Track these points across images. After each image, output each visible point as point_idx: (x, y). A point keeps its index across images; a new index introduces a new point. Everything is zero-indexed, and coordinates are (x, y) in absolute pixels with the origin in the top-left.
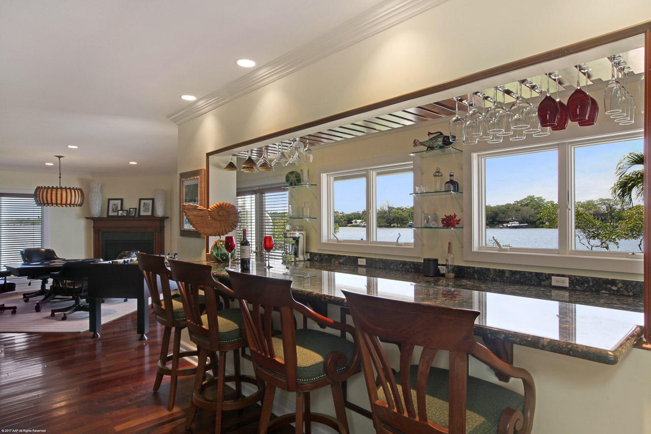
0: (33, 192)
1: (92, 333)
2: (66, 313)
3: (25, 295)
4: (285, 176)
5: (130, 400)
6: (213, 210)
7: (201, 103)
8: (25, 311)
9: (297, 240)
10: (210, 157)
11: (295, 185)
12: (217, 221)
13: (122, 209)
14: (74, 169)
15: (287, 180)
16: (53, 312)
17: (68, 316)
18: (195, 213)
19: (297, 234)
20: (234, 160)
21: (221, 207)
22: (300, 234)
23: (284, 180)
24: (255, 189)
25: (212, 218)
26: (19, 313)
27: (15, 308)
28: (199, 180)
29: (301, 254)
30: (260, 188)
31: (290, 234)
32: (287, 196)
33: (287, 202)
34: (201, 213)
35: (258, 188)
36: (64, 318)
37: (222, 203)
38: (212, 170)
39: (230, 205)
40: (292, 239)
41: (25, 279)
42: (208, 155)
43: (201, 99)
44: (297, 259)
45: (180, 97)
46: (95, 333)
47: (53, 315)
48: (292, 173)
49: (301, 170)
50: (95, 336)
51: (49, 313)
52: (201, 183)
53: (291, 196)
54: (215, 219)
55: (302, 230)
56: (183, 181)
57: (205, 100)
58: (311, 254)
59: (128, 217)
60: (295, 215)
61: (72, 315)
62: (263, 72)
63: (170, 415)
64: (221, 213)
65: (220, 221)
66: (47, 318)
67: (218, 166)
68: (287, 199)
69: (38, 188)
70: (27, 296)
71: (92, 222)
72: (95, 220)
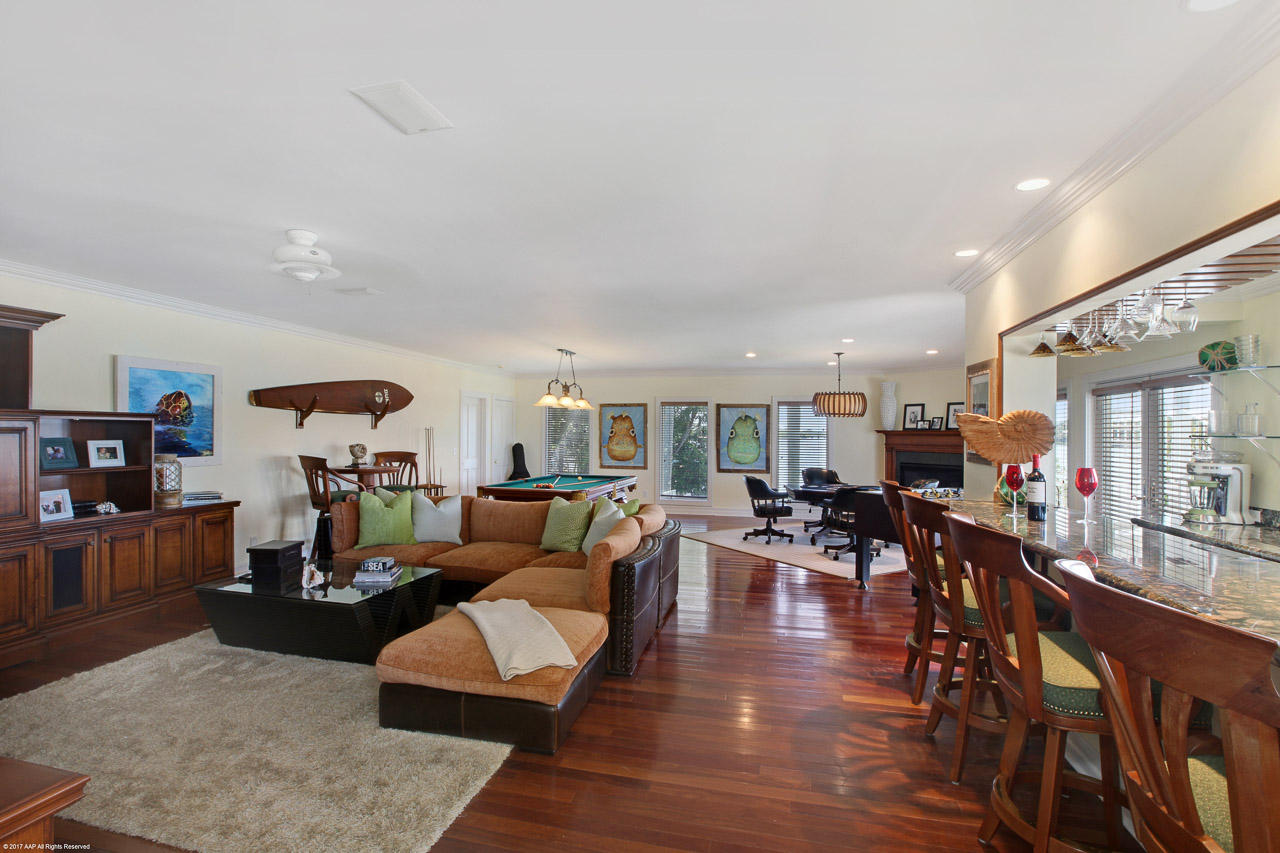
0: (811, 399)
1: (859, 582)
2: (839, 552)
3: (806, 523)
4: (1197, 353)
5: (872, 673)
6: (1006, 423)
7: (989, 256)
8: (802, 542)
9: (1224, 481)
10: (1004, 338)
11: (1223, 368)
12: (1013, 439)
13: (922, 420)
14: (857, 368)
15: (1203, 361)
16: (827, 548)
17: (840, 556)
18: (975, 427)
19: (1225, 469)
20: (1052, 339)
21: (1019, 418)
22: (1234, 468)
23: (1196, 362)
24: (1139, 381)
25: (1005, 435)
26: (797, 543)
27: (791, 536)
28: (989, 377)
29: (1235, 511)
30: (1153, 378)
31: (1205, 468)
32: (1209, 391)
33: (1209, 404)
34: (985, 427)
35: (1147, 379)
36: (836, 558)
37: (1022, 411)
38: (1008, 359)
39: (1037, 413)
40: (1208, 479)
41: (806, 506)
42: (1001, 336)
43: (988, 251)
44: (1223, 519)
45: (954, 254)
46: (862, 583)
47: (826, 552)
48: (1214, 346)
49: (1236, 338)
50: (862, 586)
51: (823, 549)
52: (992, 379)
53: (1216, 391)
54: (1009, 437)
55: (1239, 462)
56: (970, 379)
57: (992, 252)
58: (1264, 512)
59: (930, 432)
60: (1225, 430)
61: (844, 556)
62: (1068, 189)
63: (912, 710)
64: (1019, 428)
65: (1018, 440)
66: (819, 554)
67: (1020, 351)
68: (1209, 397)
69: (817, 394)
70: (808, 525)
71: (884, 436)
72: (888, 434)
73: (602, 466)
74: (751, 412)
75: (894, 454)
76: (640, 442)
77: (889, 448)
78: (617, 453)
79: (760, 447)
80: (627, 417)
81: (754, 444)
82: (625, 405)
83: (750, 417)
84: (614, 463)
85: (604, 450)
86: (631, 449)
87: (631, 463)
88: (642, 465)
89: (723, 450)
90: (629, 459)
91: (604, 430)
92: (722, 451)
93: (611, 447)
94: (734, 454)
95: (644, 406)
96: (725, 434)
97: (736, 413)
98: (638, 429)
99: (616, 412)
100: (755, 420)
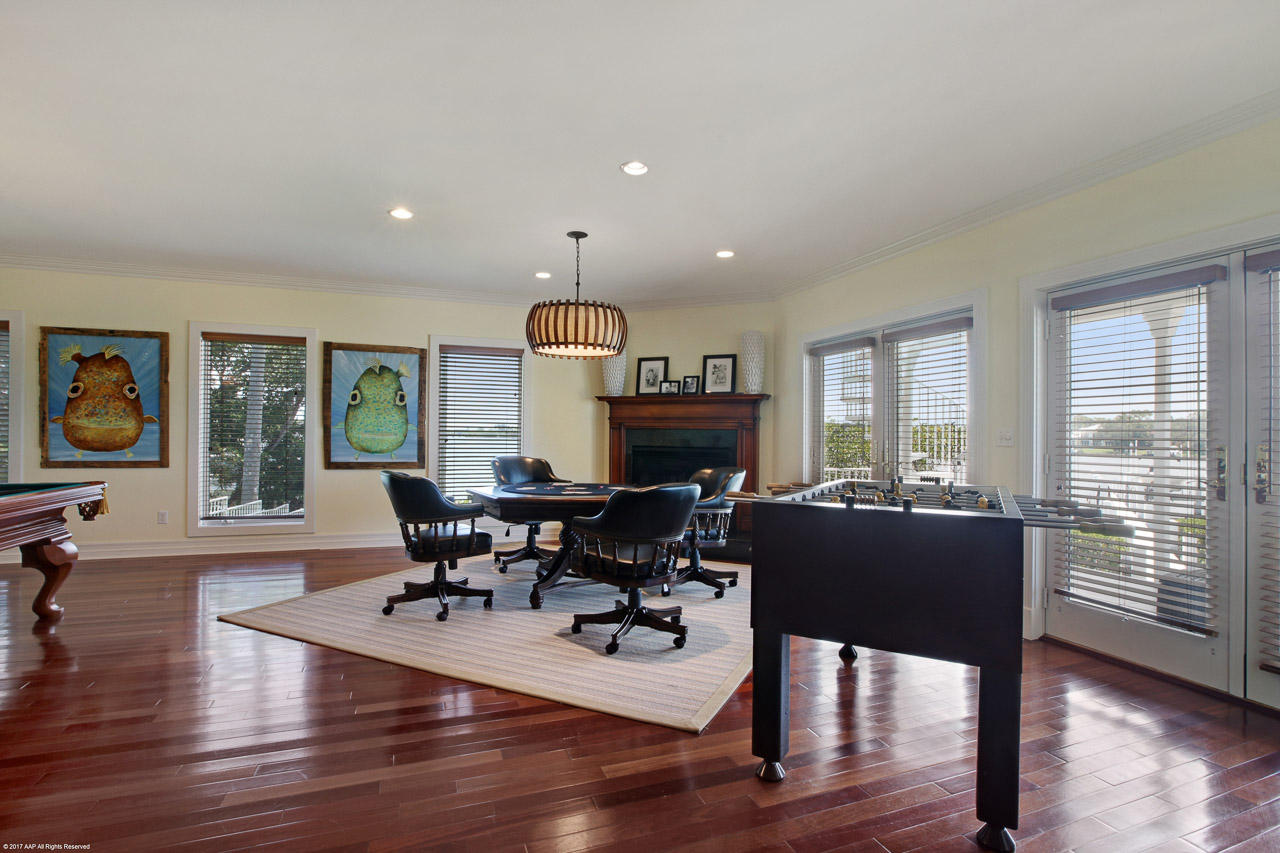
8: (511, 604)
13: (667, 380)
27: (487, 593)
59: (682, 396)
70: (503, 560)
71: (607, 406)
72: (613, 401)
73: (47, 463)
74: (391, 362)
75: (623, 431)
76: (149, 411)
77: (615, 424)
78: (89, 435)
79: (407, 421)
80: (116, 358)
81: (397, 418)
82: (112, 333)
83: (390, 370)
84: (79, 455)
85: (56, 429)
86: (129, 426)
87: (129, 455)
88: (156, 458)
89: (337, 429)
90: (122, 447)
91: (52, 385)
92: (334, 430)
93: (74, 421)
94: (357, 435)
95: (163, 338)
96: (341, 399)
97: (363, 362)
98: (145, 385)
99: (89, 347)
100: (398, 375)
